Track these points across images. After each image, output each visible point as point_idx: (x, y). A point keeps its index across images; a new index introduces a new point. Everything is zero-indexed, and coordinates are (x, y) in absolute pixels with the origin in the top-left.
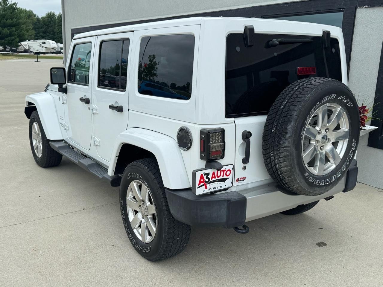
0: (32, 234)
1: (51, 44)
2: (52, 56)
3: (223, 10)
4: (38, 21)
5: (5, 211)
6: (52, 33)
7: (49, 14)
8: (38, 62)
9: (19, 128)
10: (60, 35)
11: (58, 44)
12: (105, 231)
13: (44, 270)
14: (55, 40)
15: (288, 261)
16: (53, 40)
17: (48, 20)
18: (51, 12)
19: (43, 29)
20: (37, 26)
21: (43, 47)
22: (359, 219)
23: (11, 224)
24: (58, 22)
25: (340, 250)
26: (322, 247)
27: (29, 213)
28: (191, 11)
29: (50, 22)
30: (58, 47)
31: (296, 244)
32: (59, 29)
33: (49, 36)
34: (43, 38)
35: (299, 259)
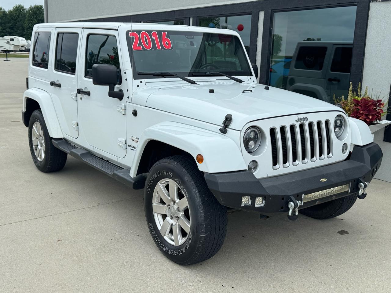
0: (53, 227)
1: (20, 41)
2: (22, 54)
3: (230, 3)
4: (4, 16)
5: (18, 207)
6: (20, 28)
7: (16, 7)
8: (7, 61)
9: (8, 130)
10: (31, 31)
11: (28, 41)
12: (127, 223)
13: (75, 257)
14: (25, 36)
15: (312, 247)
16: (22, 36)
17: (16, 14)
18: (19, 5)
19: (10, 24)
20: (3, 21)
21: (10, 44)
22: (378, 211)
23: (29, 219)
24: (28, 15)
25: (361, 237)
26: (343, 235)
27: (45, 209)
28: (194, 5)
29: (18, 16)
30: (28, 44)
31: (318, 233)
32: (29, 24)
33: (17, 32)
34: (10, 34)
35: (323, 245)
